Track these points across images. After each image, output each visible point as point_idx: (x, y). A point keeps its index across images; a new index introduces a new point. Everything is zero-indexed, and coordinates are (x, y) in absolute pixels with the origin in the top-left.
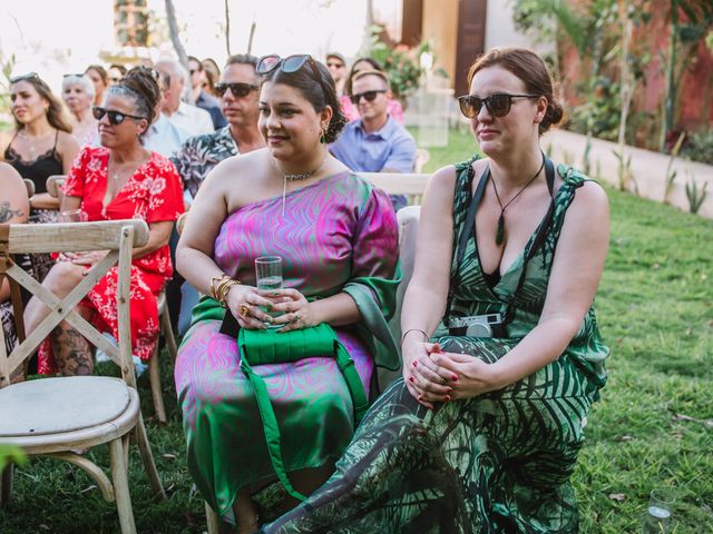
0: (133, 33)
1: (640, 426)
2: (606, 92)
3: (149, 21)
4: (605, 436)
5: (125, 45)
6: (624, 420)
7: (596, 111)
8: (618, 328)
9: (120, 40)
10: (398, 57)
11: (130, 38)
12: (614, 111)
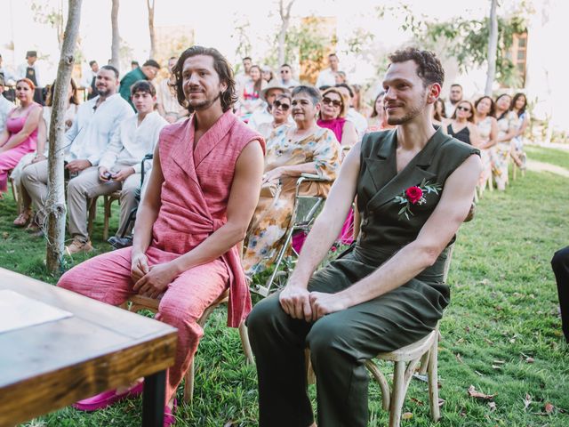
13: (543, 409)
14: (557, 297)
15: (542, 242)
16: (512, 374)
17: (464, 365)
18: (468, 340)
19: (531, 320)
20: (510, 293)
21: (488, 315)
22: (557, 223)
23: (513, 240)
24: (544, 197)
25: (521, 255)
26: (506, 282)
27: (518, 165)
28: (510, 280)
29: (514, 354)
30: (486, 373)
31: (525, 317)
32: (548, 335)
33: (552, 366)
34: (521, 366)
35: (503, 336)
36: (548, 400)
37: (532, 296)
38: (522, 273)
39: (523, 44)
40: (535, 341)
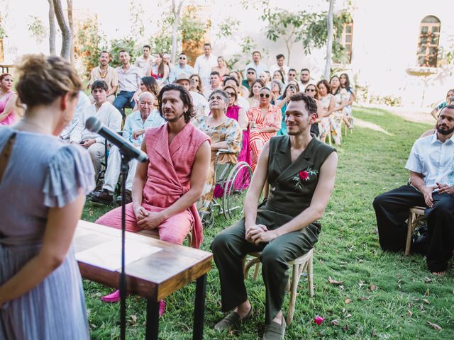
0: (428, 60)
3: (439, 52)
5: (422, 66)
9: (420, 62)
13: (369, 288)
14: (376, 222)
15: (366, 184)
16: (352, 270)
17: (324, 266)
18: (325, 251)
19: (361, 237)
20: (347, 220)
21: (335, 235)
22: (375, 169)
23: (347, 183)
24: (366, 150)
25: (353, 194)
26: (344, 213)
27: (348, 126)
28: (347, 211)
29: (352, 258)
30: (337, 270)
31: (357, 235)
32: (371, 246)
33: (373, 264)
34: (356, 265)
35: (345, 248)
36: (372, 283)
37: (361, 221)
38: (355, 206)
39: (350, 30)
40: (364, 250)
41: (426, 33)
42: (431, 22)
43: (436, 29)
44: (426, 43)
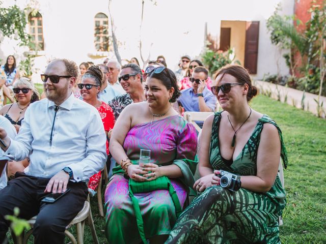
0: (102, 46)
1: (312, 227)
2: (314, 71)
3: (109, 40)
4: (295, 231)
5: (98, 51)
6: (305, 224)
7: (309, 80)
8: (308, 181)
9: (97, 49)
10: (218, 55)
11: (100, 48)
12: (317, 80)
39: (40, 24)
41: (99, 26)
42: (102, 17)
43: (106, 23)
44: (99, 33)
